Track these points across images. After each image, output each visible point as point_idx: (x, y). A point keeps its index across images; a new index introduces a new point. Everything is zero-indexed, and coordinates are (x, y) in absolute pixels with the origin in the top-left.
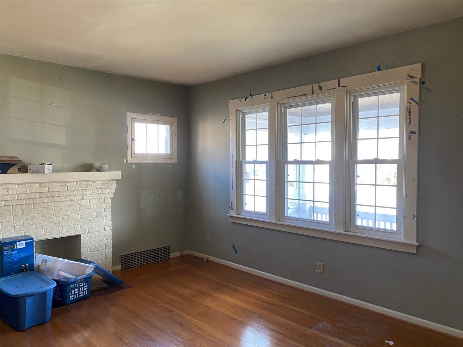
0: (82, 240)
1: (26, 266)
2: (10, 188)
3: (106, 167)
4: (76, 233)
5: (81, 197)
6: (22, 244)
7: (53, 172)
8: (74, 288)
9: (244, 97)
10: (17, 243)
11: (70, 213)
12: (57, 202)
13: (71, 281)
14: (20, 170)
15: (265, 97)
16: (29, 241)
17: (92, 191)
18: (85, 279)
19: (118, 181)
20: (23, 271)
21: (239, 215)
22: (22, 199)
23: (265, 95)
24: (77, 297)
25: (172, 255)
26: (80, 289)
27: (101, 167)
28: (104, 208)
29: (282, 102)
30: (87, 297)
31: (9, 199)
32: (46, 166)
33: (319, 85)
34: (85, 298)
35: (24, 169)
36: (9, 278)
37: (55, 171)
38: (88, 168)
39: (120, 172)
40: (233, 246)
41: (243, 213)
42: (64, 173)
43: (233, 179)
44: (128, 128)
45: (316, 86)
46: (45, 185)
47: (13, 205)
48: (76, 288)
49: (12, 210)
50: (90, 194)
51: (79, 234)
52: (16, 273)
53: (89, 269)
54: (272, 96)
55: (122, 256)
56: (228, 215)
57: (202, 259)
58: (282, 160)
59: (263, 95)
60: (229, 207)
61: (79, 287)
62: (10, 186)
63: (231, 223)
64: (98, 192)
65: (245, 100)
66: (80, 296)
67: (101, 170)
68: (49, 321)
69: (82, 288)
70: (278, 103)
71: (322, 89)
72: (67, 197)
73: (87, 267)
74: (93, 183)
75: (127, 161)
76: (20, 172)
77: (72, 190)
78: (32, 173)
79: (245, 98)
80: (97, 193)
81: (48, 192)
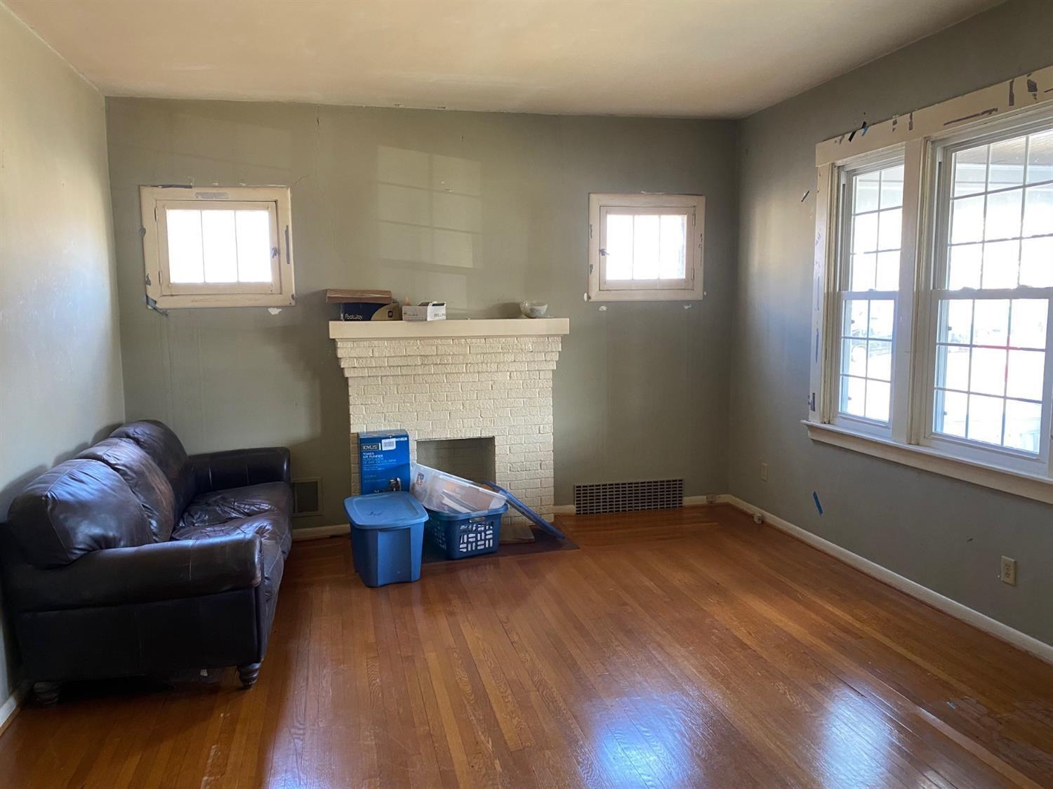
0: (496, 448)
1: (397, 481)
2: (375, 346)
3: (544, 309)
4: (485, 434)
5: (494, 367)
6: (390, 444)
7: (447, 319)
8: (468, 532)
9: (847, 133)
10: (383, 441)
11: (475, 395)
12: (453, 373)
13: (461, 517)
14: (390, 314)
15: (895, 126)
16: (402, 439)
17: (515, 356)
18: (487, 517)
19: (564, 339)
20: (393, 490)
21: (829, 423)
22: (393, 366)
23: (895, 123)
24: (474, 548)
25: (688, 501)
26: (479, 535)
27: (532, 310)
28: (537, 390)
29: (936, 135)
30: (492, 553)
31: (374, 365)
32: (430, 308)
33: (1030, 78)
34: (486, 553)
35: (396, 314)
36: (368, 498)
37: (450, 316)
38: (512, 311)
39: (568, 319)
40: (815, 494)
41: (837, 421)
42: (469, 321)
43: (818, 336)
44: (593, 228)
45: (1021, 83)
46: (431, 341)
47: (382, 376)
48: (471, 532)
49: (380, 383)
50: (511, 362)
51: (491, 435)
52: (381, 491)
53: (496, 502)
54: (911, 124)
55: (577, 487)
56: (805, 421)
57: (751, 516)
58: (931, 288)
59: (891, 121)
60: (809, 403)
61: (476, 532)
62: (376, 342)
63: (812, 443)
64: (526, 358)
65: (850, 139)
66: (479, 548)
67: (534, 316)
68: (416, 581)
69: (483, 534)
70: (927, 139)
71: (1036, 90)
72: (469, 365)
73: (493, 497)
74: (516, 341)
75: (589, 298)
76: (392, 318)
77: (478, 354)
78: (409, 321)
79: (850, 134)
80: (524, 359)
81: (437, 354)
